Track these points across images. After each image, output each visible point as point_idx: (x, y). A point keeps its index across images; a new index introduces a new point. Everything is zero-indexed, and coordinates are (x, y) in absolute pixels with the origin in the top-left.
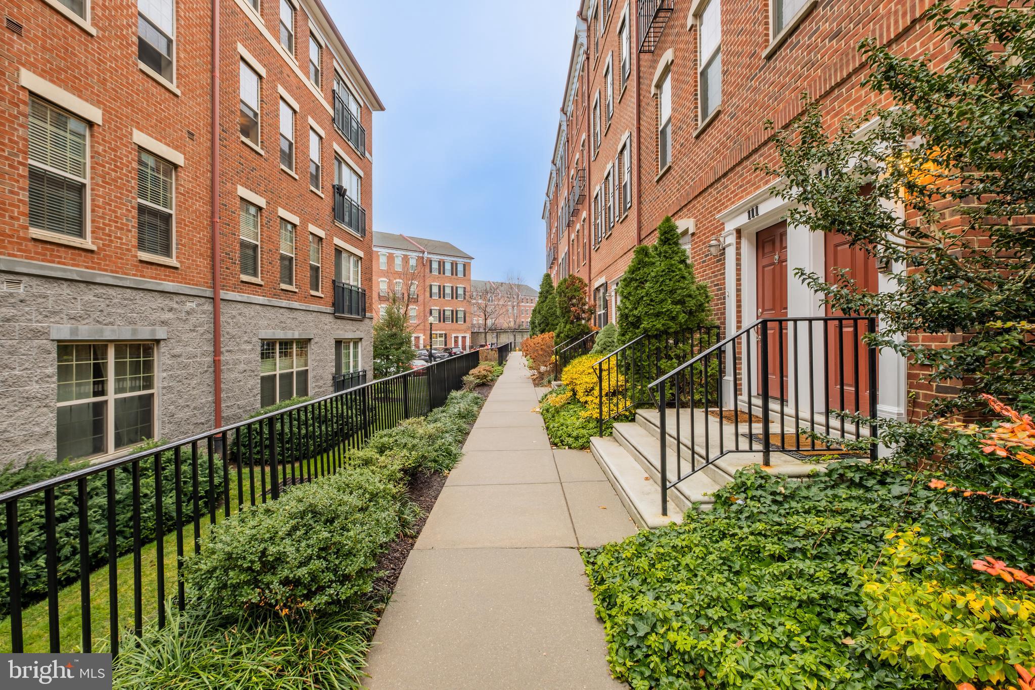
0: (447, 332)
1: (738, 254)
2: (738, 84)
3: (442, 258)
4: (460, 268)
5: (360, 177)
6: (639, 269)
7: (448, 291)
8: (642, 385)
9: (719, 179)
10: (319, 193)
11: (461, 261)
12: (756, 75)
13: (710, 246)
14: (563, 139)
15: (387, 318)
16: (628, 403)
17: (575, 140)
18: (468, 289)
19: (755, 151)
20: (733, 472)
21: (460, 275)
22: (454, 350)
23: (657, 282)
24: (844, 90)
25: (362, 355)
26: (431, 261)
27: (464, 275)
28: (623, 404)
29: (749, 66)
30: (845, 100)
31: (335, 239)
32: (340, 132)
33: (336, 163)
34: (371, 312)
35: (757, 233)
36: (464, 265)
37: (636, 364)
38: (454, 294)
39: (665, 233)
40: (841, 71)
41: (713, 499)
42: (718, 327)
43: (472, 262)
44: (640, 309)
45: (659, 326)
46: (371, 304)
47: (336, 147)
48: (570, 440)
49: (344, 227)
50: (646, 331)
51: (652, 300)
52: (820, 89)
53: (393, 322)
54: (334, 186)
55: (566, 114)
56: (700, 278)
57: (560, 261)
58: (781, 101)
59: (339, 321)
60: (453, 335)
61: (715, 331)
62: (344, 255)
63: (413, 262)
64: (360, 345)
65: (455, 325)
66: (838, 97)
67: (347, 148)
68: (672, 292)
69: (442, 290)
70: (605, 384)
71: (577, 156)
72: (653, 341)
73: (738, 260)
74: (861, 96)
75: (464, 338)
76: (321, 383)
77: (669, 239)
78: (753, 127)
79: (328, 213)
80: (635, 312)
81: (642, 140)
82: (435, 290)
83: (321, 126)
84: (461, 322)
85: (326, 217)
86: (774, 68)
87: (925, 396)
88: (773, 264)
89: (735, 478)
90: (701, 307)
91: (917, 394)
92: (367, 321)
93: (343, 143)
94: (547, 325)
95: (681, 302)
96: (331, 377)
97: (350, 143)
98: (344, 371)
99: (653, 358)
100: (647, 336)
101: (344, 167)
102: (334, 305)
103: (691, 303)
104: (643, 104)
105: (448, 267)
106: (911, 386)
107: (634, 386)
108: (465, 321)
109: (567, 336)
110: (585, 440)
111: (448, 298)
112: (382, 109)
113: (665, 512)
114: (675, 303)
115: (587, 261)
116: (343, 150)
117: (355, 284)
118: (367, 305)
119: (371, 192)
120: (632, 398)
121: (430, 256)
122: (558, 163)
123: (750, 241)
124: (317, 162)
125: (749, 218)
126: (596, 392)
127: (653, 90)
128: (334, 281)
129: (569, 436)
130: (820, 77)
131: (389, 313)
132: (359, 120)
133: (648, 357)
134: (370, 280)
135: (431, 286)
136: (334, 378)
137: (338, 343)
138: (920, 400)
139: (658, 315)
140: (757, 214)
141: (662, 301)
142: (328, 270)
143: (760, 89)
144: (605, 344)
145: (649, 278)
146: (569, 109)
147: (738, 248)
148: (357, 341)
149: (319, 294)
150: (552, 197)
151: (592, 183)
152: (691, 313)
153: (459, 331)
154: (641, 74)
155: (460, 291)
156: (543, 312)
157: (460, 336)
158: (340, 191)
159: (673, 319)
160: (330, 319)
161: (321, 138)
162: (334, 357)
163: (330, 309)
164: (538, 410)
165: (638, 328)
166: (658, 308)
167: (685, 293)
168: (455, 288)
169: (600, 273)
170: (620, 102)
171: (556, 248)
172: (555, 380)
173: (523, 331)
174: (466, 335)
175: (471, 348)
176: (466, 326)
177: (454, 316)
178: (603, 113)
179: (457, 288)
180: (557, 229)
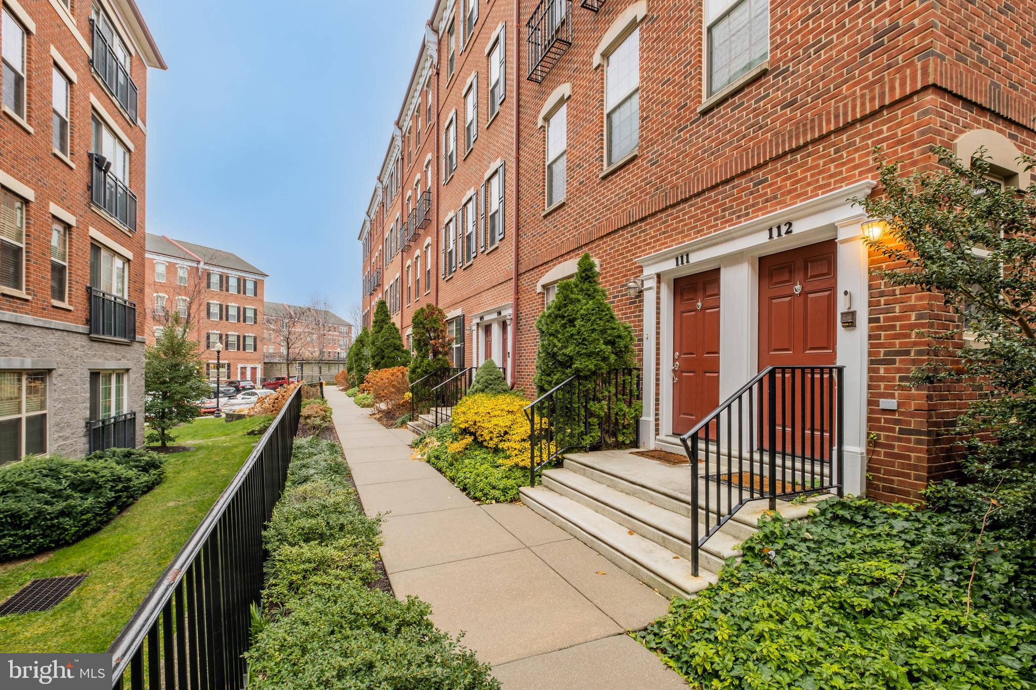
0: (231, 362)
1: (658, 298)
2: (662, 132)
3: (225, 271)
4: (250, 286)
5: (129, 151)
6: (566, 306)
7: (233, 312)
8: (571, 429)
9: (635, 223)
10: (67, 160)
11: (250, 278)
12: (687, 127)
13: (630, 288)
14: (396, 153)
15: (164, 341)
16: (554, 449)
17: (414, 158)
18: (260, 309)
19: (685, 200)
20: (755, 522)
21: (250, 293)
22: (242, 384)
23: (589, 320)
24: (798, 156)
25: (129, 391)
26: (209, 275)
27: (255, 295)
29: (677, 117)
30: (799, 167)
31: (91, 228)
32: (99, 80)
33: (94, 124)
34: (143, 333)
35: (675, 280)
36: (255, 283)
37: (562, 407)
38: (242, 315)
39: (586, 270)
40: (797, 139)
41: (741, 552)
42: (638, 369)
43: (266, 279)
44: (571, 348)
45: (592, 367)
46: (142, 325)
47: (93, 100)
48: (497, 493)
49: (103, 213)
50: (578, 371)
51: (584, 339)
52: (771, 151)
53: (174, 348)
54: (90, 156)
55: (401, 129)
57: (386, 287)
58: (720, 156)
59: (96, 345)
60: (239, 366)
61: (635, 373)
62: (104, 253)
63: (182, 273)
64: (125, 378)
65: (241, 354)
66: (791, 162)
67: (111, 106)
68: (604, 331)
69: (224, 312)
71: (418, 176)
72: (584, 383)
73: (658, 305)
74: (818, 165)
75: (254, 369)
76: (67, 432)
77: (589, 277)
78: (681, 176)
79: (80, 191)
80: (566, 351)
81: (521, 171)
82: (215, 310)
83: (71, 65)
84: (250, 350)
85: (78, 197)
86: (710, 124)
87: (887, 437)
88: (695, 310)
89: (759, 528)
90: (627, 348)
91: (878, 436)
92: (136, 346)
93: (105, 98)
94: (383, 358)
95: (612, 343)
96: (83, 423)
97: (113, 99)
98: (101, 415)
100: (580, 376)
101: (105, 132)
102: (88, 322)
104: (523, 134)
105: (233, 282)
106: (870, 428)
107: (560, 431)
108: (255, 349)
109: (425, 372)
110: (515, 492)
111: (233, 321)
112: (163, 66)
113: (695, 573)
114: (607, 343)
115: (432, 290)
116: (105, 107)
117: (120, 295)
118: (137, 324)
119: (143, 173)
120: (558, 444)
121: (206, 267)
122: (386, 181)
123: (669, 286)
124: (63, 115)
125: (677, 264)
127: (540, 122)
128: (89, 290)
129: (494, 488)
130: (771, 141)
131: (171, 336)
132: (128, 70)
134: (142, 291)
135: (208, 305)
136: (88, 424)
137: (95, 375)
138: (882, 441)
139: (589, 355)
140: (688, 262)
141: (595, 341)
142: (80, 272)
143: (691, 141)
144: (486, 381)
145: (578, 315)
146: (406, 124)
147: (658, 293)
148: (121, 373)
149: (65, 305)
150: (373, 216)
151: (442, 208)
152: (619, 354)
153: (248, 360)
154: (522, 103)
155: (250, 314)
156: (378, 343)
157: (249, 367)
158: (99, 164)
159: (604, 360)
160: (82, 341)
161: (70, 82)
162: (88, 395)
163: (83, 328)
164: (418, 458)
165: (570, 367)
166: (591, 348)
167: (616, 333)
168: (242, 309)
169: (454, 305)
170: (488, 128)
171: (380, 274)
172: (410, 420)
173: (329, 363)
174: (257, 366)
175: (264, 380)
176: (256, 355)
177: (241, 343)
178: (460, 136)
179: (245, 309)
180: (382, 252)
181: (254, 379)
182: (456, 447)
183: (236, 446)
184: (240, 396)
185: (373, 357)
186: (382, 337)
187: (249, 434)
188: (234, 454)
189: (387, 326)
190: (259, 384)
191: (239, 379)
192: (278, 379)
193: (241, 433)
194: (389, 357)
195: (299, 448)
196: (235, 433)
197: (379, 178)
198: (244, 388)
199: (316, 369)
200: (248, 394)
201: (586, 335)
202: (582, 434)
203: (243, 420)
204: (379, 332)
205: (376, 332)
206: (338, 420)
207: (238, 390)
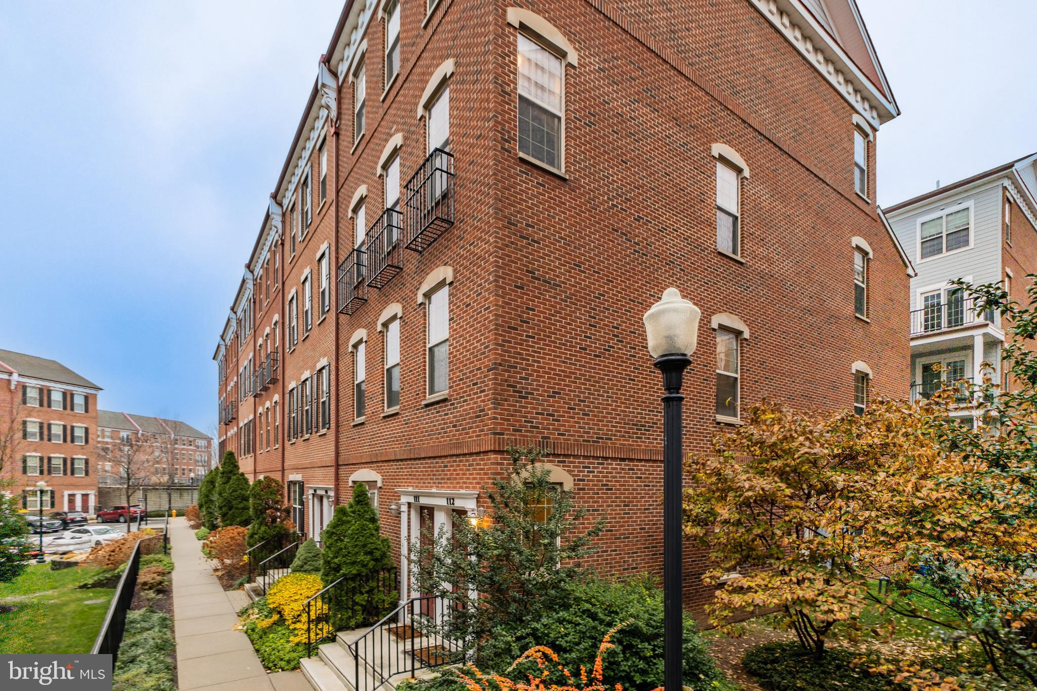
0: (55, 488)
1: (409, 519)
2: (410, 404)
3: (46, 383)
4: (79, 400)
7: (57, 431)
8: (342, 614)
11: (79, 391)
12: (419, 409)
13: (392, 509)
16: (331, 628)
17: (264, 308)
19: (418, 459)
21: (79, 409)
22: (70, 516)
24: (458, 460)
26: (24, 387)
27: (87, 411)
28: (327, 628)
29: (415, 399)
30: (458, 465)
35: (420, 509)
36: (86, 398)
37: (336, 598)
38: (69, 435)
40: (457, 449)
42: (395, 568)
43: (100, 394)
44: (339, 558)
45: (355, 571)
48: (283, 663)
50: (344, 575)
51: (349, 552)
52: (448, 450)
55: (252, 273)
56: (384, 534)
57: (242, 423)
58: (431, 439)
61: (393, 571)
65: (69, 479)
68: (364, 546)
69: (45, 429)
70: (312, 613)
71: (268, 329)
72: (350, 582)
73: (409, 522)
74: (463, 469)
75: (85, 497)
78: (417, 441)
80: (336, 560)
82: (33, 429)
84: (80, 475)
86: (428, 414)
90: (384, 555)
95: (371, 553)
99: (350, 594)
100: (346, 578)
103: (377, 554)
105: (57, 397)
107: (335, 615)
108: (87, 473)
109: (262, 538)
110: (295, 662)
111: (58, 441)
114: (366, 553)
115: (280, 446)
120: (333, 624)
121: (22, 380)
123: (416, 511)
125: (415, 501)
126: (304, 618)
129: (282, 659)
130: (448, 444)
133: (346, 593)
135: (25, 423)
139: (353, 563)
140: (419, 501)
141: (356, 553)
143: (421, 420)
145: (347, 534)
146: (256, 271)
147: (409, 515)
150: (227, 342)
151: (287, 372)
152: (376, 560)
153: (76, 486)
154: (339, 322)
155: (80, 433)
156: (225, 495)
157: (79, 493)
159: (364, 566)
164: (241, 627)
165: (339, 571)
166: (353, 559)
167: (373, 546)
168: (69, 428)
169: (297, 469)
170: (319, 325)
171: (235, 406)
172: (248, 582)
173: (182, 489)
174: (89, 492)
175: (98, 510)
176: (88, 480)
177: (69, 467)
178: (300, 315)
179: (73, 428)
180: (237, 382)
181: (85, 509)
182: (267, 622)
183: (65, 604)
184: (67, 534)
185: (220, 508)
186: (230, 488)
187: (81, 587)
188: (64, 615)
189: (234, 477)
190: (92, 514)
191: (66, 509)
192: (117, 508)
193: (71, 586)
194: (237, 508)
195: (131, 622)
196: (64, 585)
197: (232, 309)
198: (73, 521)
199: (165, 496)
200: (79, 532)
201: (351, 549)
202: (349, 618)
203: (75, 568)
204: (227, 482)
205: (224, 483)
206: (178, 579)
207: (65, 525)
